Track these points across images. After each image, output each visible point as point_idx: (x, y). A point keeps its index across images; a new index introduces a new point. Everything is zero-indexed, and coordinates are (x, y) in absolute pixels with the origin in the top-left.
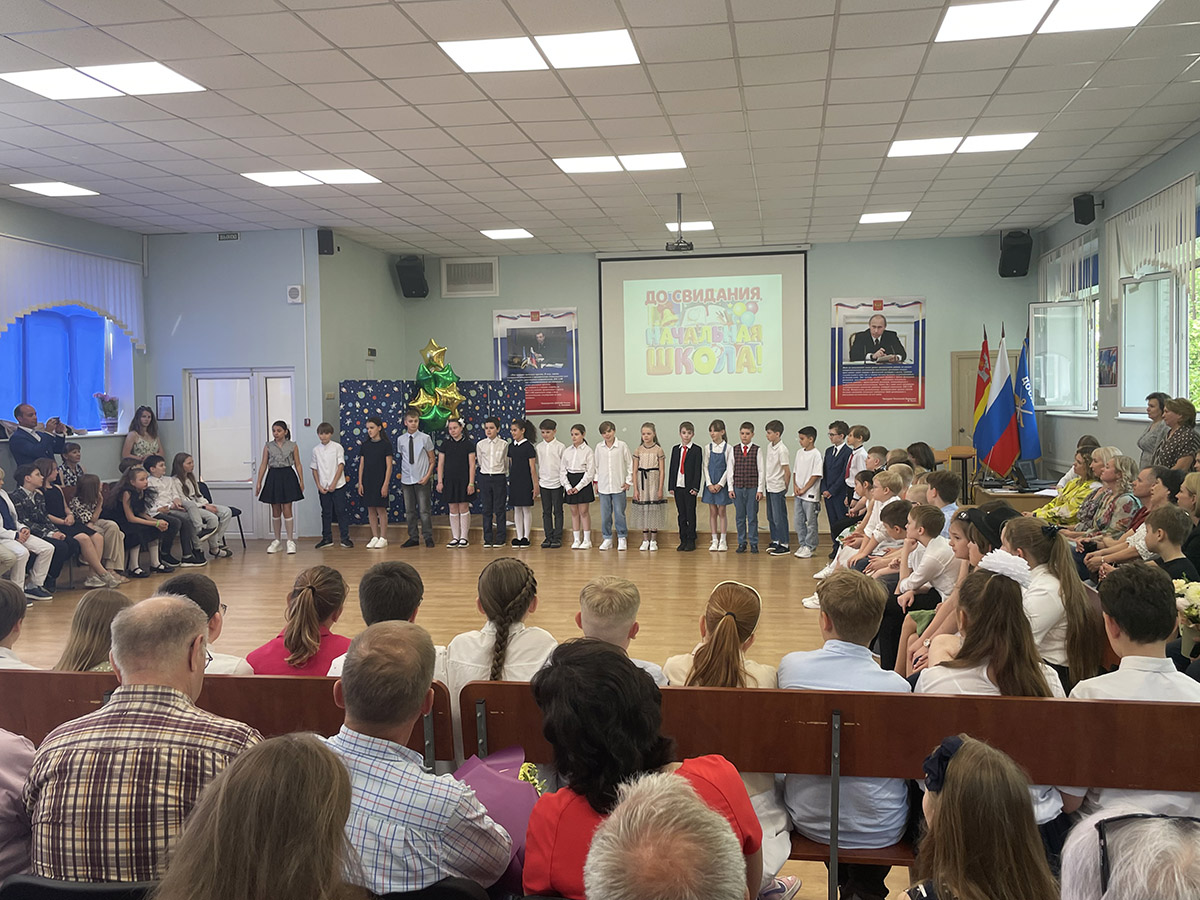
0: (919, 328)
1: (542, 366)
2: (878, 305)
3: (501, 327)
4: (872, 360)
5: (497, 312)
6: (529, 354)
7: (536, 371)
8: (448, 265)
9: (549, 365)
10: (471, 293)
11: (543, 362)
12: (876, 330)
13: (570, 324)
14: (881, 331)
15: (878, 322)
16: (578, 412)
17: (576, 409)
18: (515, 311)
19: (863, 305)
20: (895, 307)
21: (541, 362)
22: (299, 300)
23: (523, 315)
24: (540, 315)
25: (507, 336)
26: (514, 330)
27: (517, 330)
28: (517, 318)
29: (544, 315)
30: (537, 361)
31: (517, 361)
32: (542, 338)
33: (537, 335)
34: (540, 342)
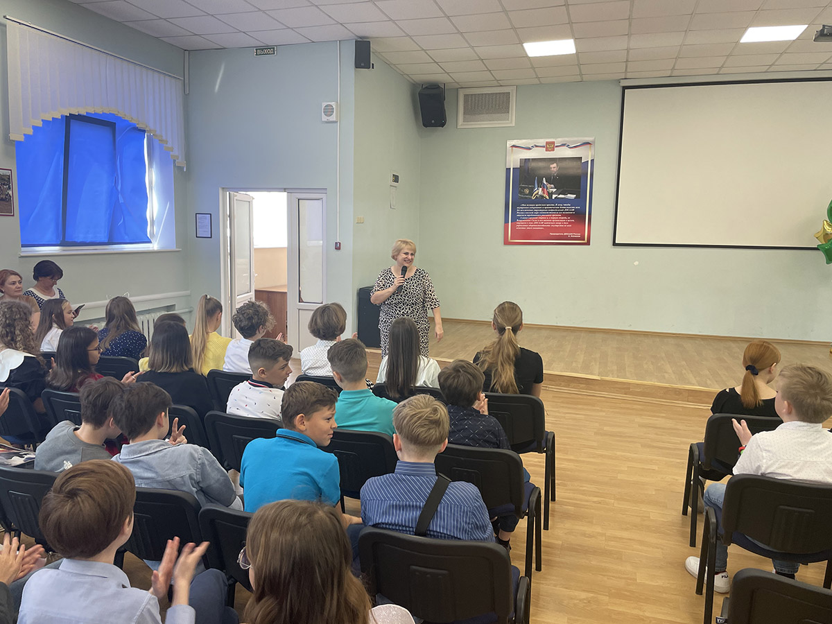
1: (554, 196)
3: (514, 160)
5: (510, 143)
6: (540, 184)
7: (546, 202)
8: (465, 95)
9: (561, 196)
10: (485, 124)
11: (555, 193)
13: (585, 154)
16: (588, 243)
17: (586, 241)
18: (529, 141)
21: (552, 193)
22: (333, 118)
23: (538, 145)
24: (555, 145)
25: (520, 166)
26: (527, 160)
27: (531, 160)
28: (531, 148)
29: (559, 145)
30: (548, 192)
31: (529, 191)
32: (556, 168)
33: (550, 165)
34: (553, 173)
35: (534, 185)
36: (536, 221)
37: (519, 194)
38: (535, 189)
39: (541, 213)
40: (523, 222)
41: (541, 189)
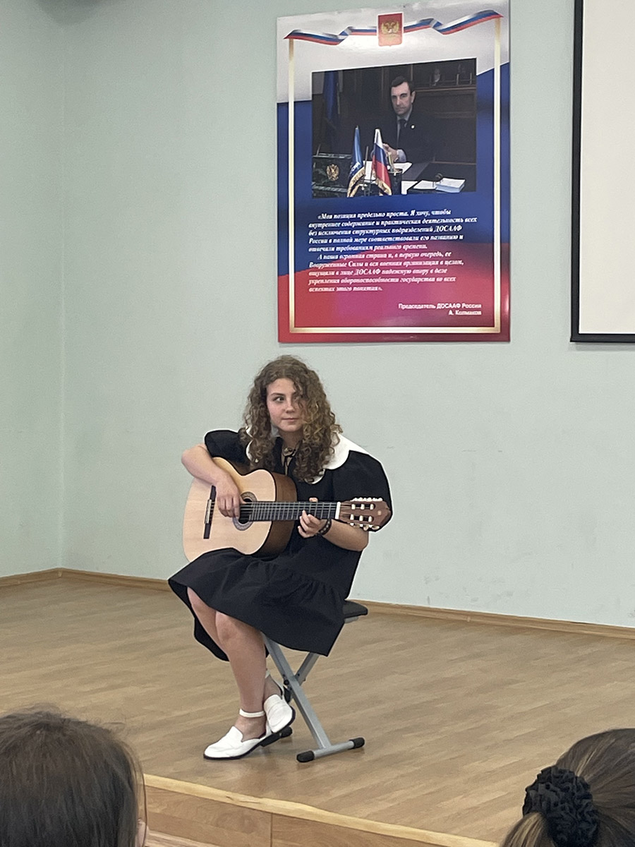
1: (406, 186)
5: (289, 23)
6: (369, 151)
7: (386, 205)
9: (425, 185)
11: (407, 176)
13: (485, 50)
16: (504, 336)
17: (496, 329)
18: (334, 16)
21: (400, 177)
23: (357, 28)
24: (404, 25)
25: (313, 95)
26: (331, 77)
27: (340, 75)
28: (341, 37)
29: (415, 23)
30: (390, 175)
31: (337, 172)
32: (407, 98)
33: (393, 88)
34: (400, 113)
35: (352, 153)
36: (360, 268)
37: (313, 181)
38: (355, 167)
39: (373, 240)
40: (325, 269)
41: (369, 164)
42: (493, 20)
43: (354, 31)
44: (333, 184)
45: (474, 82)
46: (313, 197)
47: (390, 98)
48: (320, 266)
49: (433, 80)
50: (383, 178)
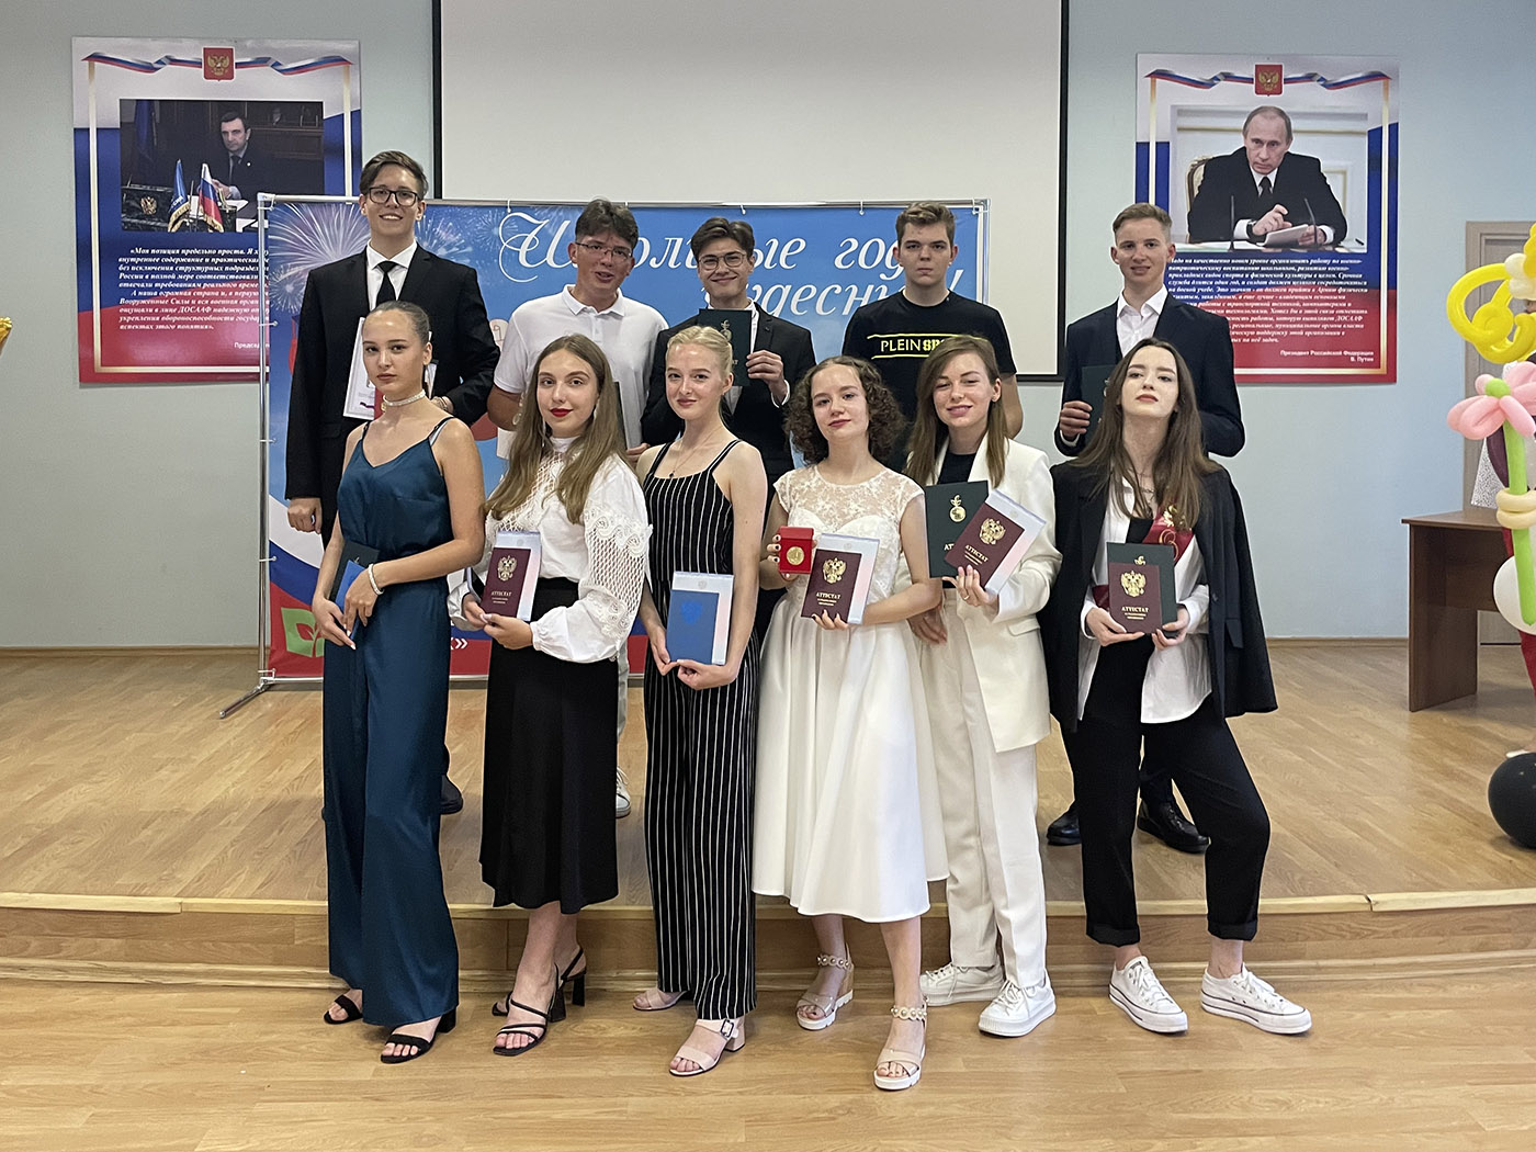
0: (1381, 149)
1: (241, 224)
2: (1269, 79)
4: (1252, 238)
5: (84, 45)
6: (194, 185)
11: (244, 213)
12: (1263, 152)
13: (332, 94)
14: (1275, 157)
15: (1267, 128)
18: (150, 44)
19: (1228, 77)
20: (1315, 84)
21: (234, 214)
23: (178, 58)
24: (235, 61)
25: (121, 123)
26: (146, 104)
27: (157, 105)
28: (157, 66)
29: (248, 60)
30: (222, 214)
31: (155, 205)
32: (241, 135)
33: (223, 124)
34: (233, 149)
35: (173, 184)
36: (185, 305)
37: (123, 212)
38: (177, 201)
39: (201, 277)
40: (140, 306)
41: (195, 200)
42: (341, 67)
43: (174, 61)
44: (150, 217)
45: (321, 125)
46: (123, 228)
47: (221, 134)
48: (133, 302)
49: (272, 118)
50: (213, 214)
